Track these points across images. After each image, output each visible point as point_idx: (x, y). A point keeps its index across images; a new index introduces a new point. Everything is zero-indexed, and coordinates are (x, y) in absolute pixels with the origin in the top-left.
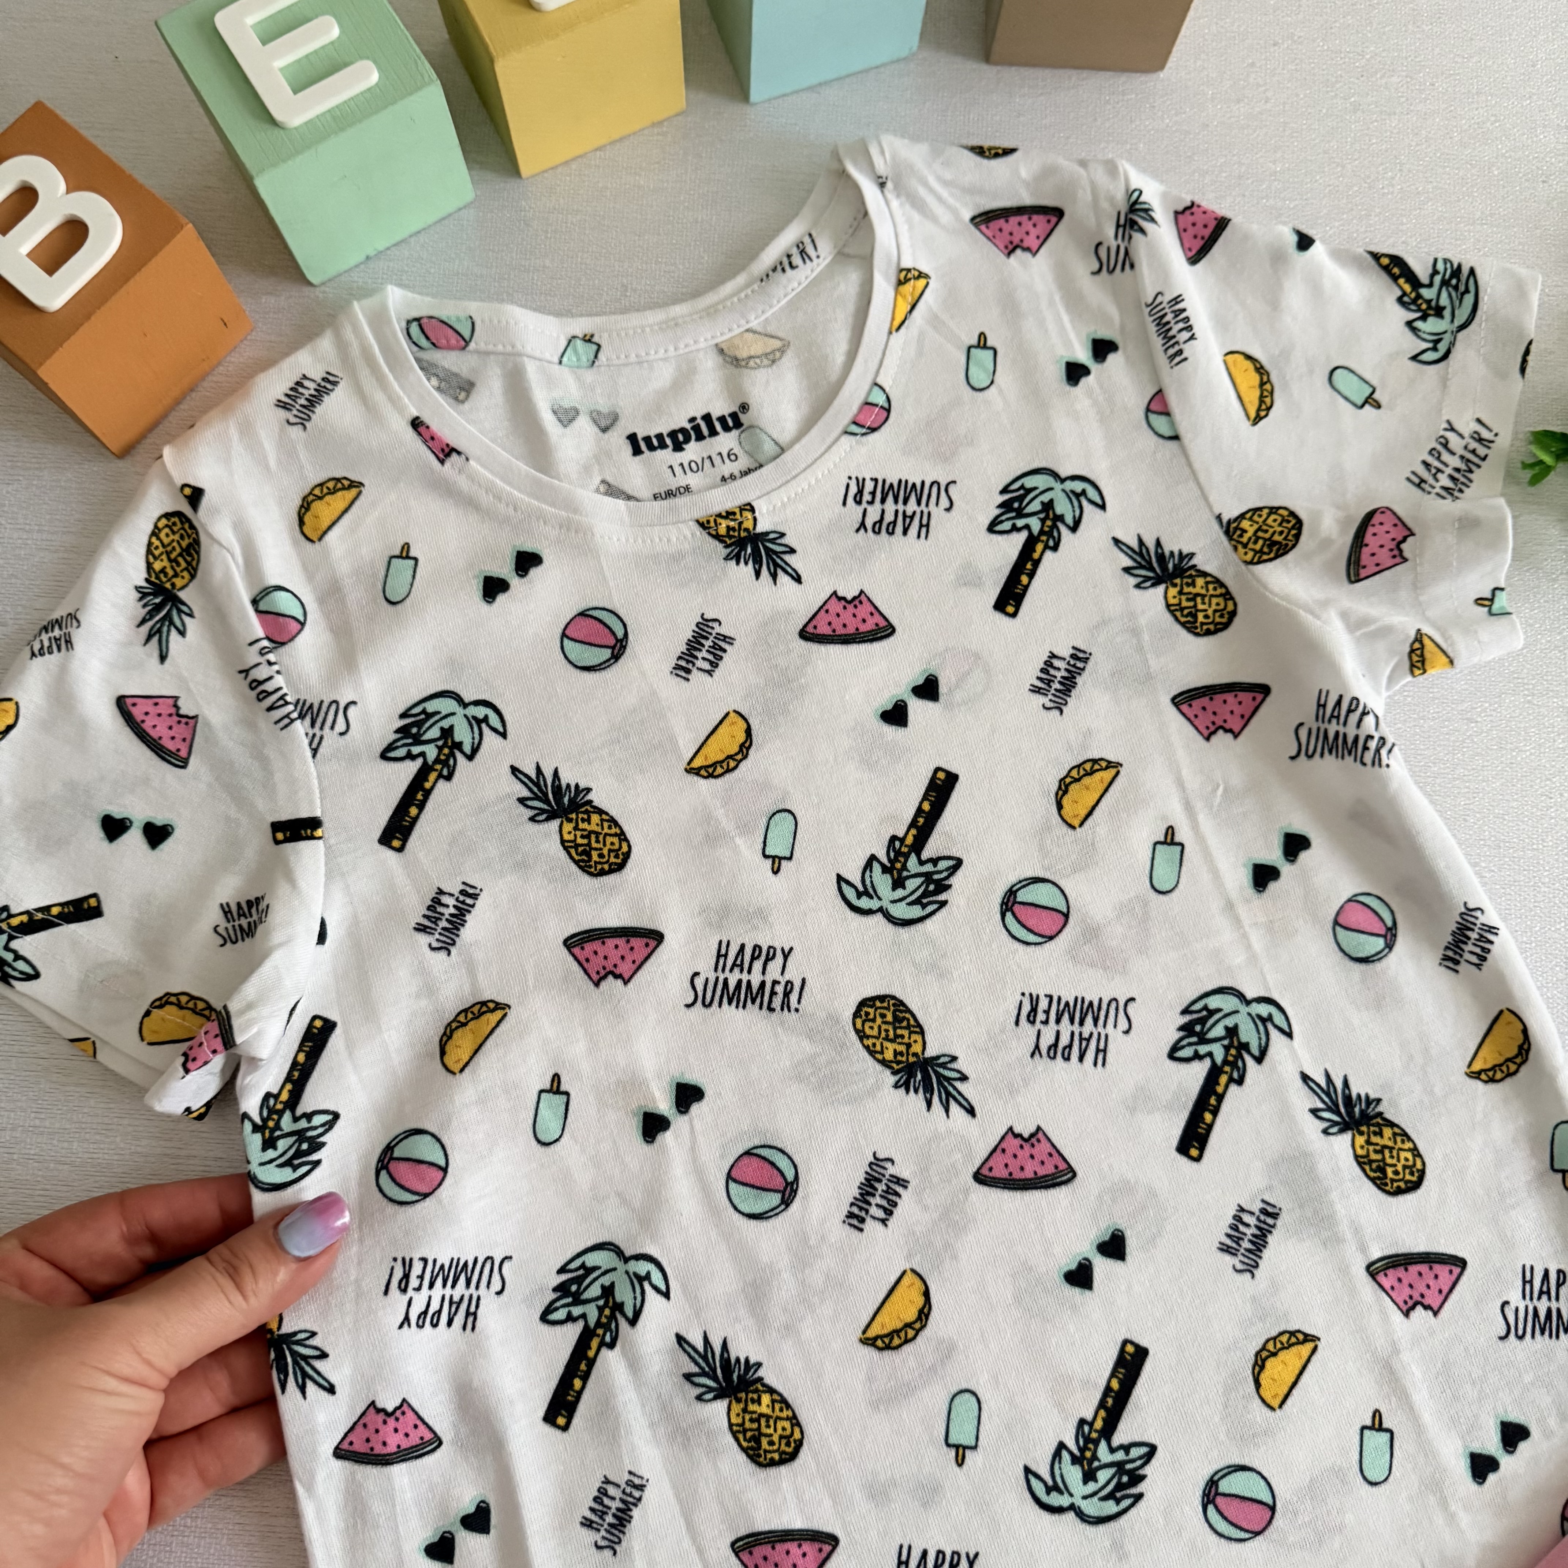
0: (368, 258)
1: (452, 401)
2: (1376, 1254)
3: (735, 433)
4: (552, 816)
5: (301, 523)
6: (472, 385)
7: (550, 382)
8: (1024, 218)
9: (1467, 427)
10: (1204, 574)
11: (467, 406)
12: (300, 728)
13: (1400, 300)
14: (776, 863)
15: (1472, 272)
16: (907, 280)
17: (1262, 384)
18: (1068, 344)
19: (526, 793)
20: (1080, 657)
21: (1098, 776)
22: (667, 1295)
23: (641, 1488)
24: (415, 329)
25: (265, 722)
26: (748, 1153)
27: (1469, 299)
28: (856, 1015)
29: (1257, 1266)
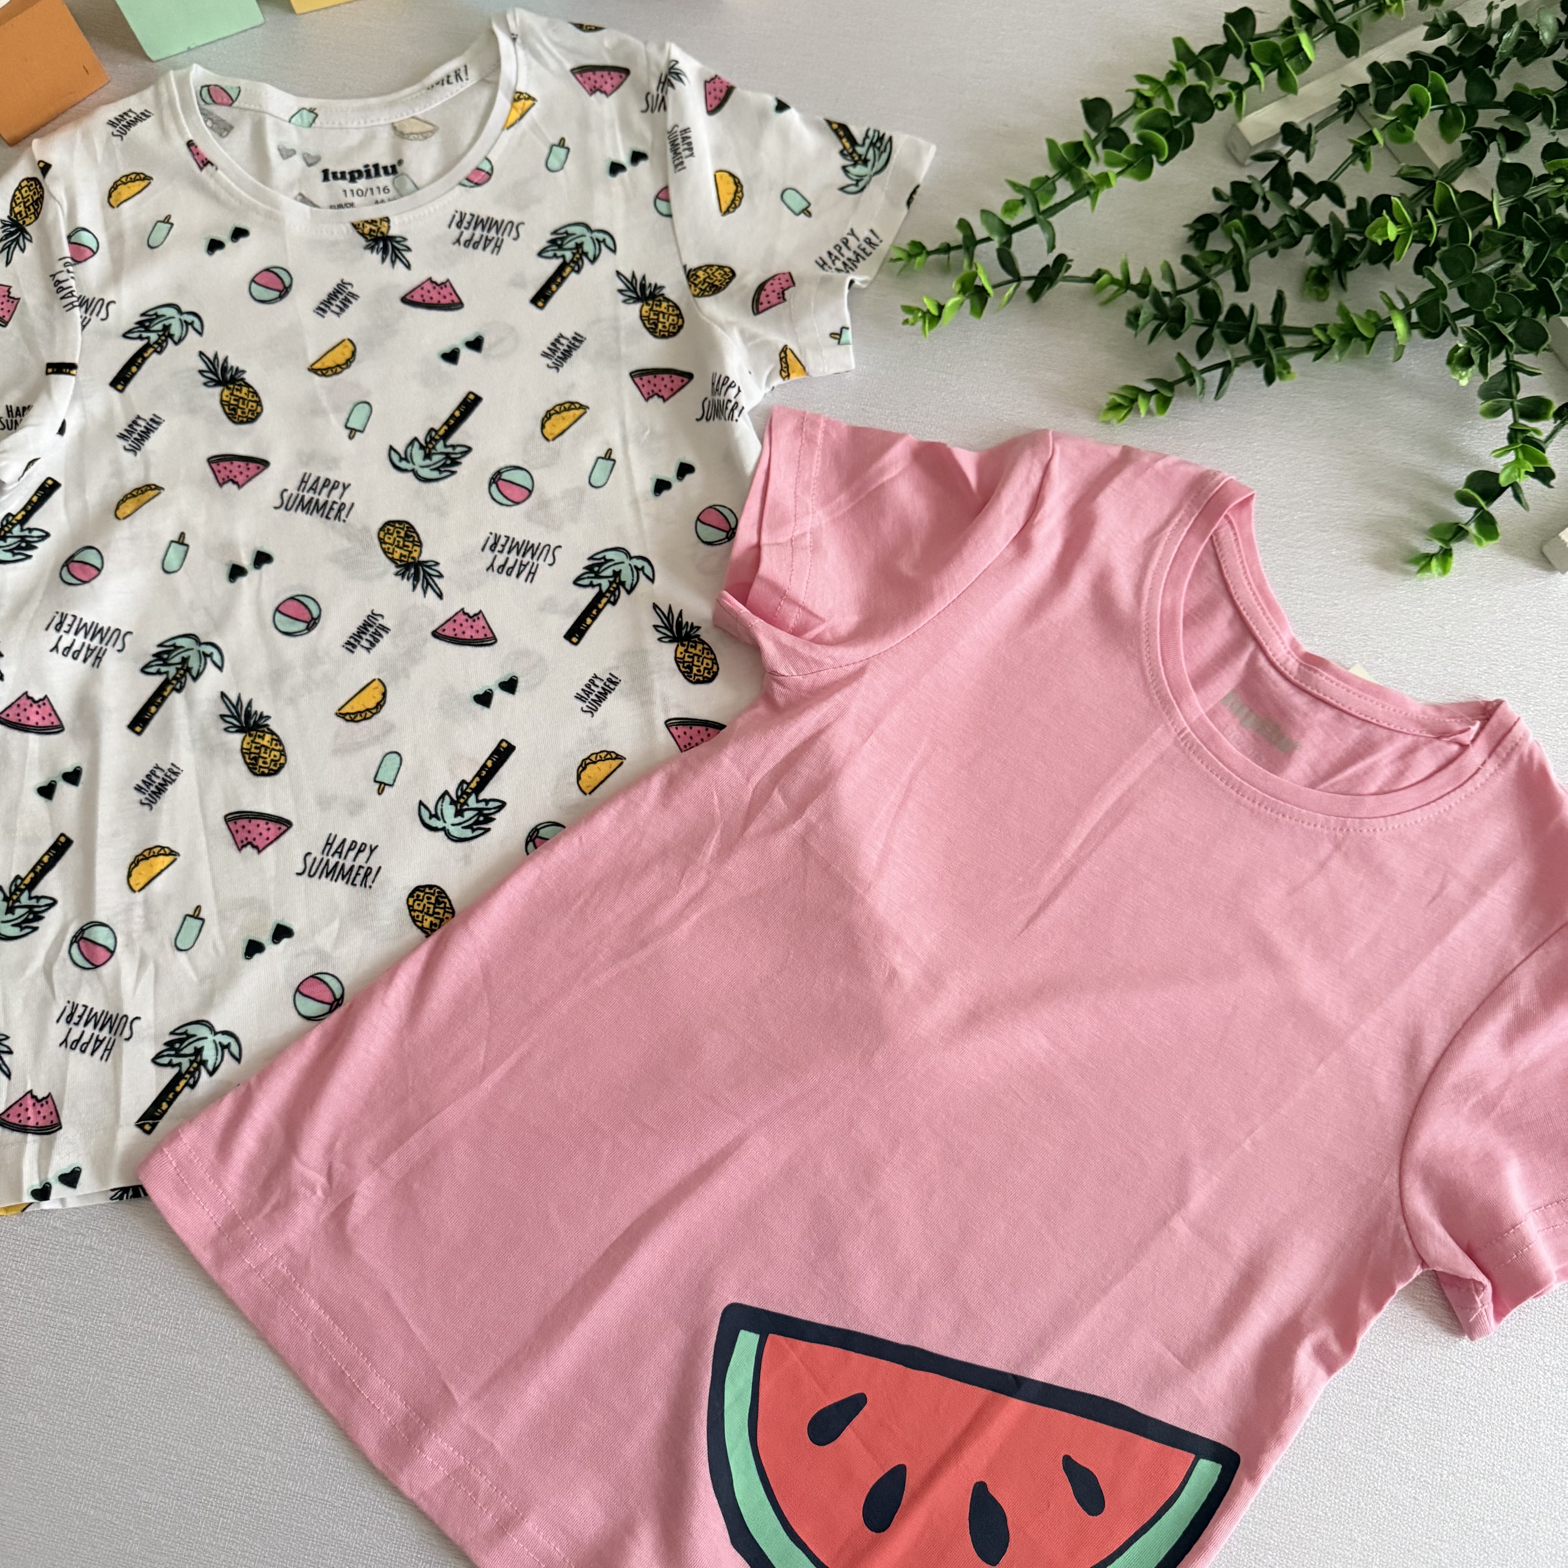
0: (189, 49)
1: (217, 136)
2: (674, 714)
3: (391, 177)
4: (218, 383)
5: (110, 196)
6: (232, 127)
7: (280, 131)
8: (605, 73)
9: (863, 233)
10: (668, 300)
11: (226, 139)
12: (78, 312)
13: (841, 152)
14: (352, 432)
15: (890, 139)
16: (519, 99)
17: (736, 192)
18: (615, 150)
19: (204, 367)
20: (578, 339)
21: (572, 412)
22: (220, 668)
23: (176, 774)
24: (205, 90)
25: (58, 305)
26: (292, 598)
27: (885, 156)
28: (382, 529)
29: (596, 710)
